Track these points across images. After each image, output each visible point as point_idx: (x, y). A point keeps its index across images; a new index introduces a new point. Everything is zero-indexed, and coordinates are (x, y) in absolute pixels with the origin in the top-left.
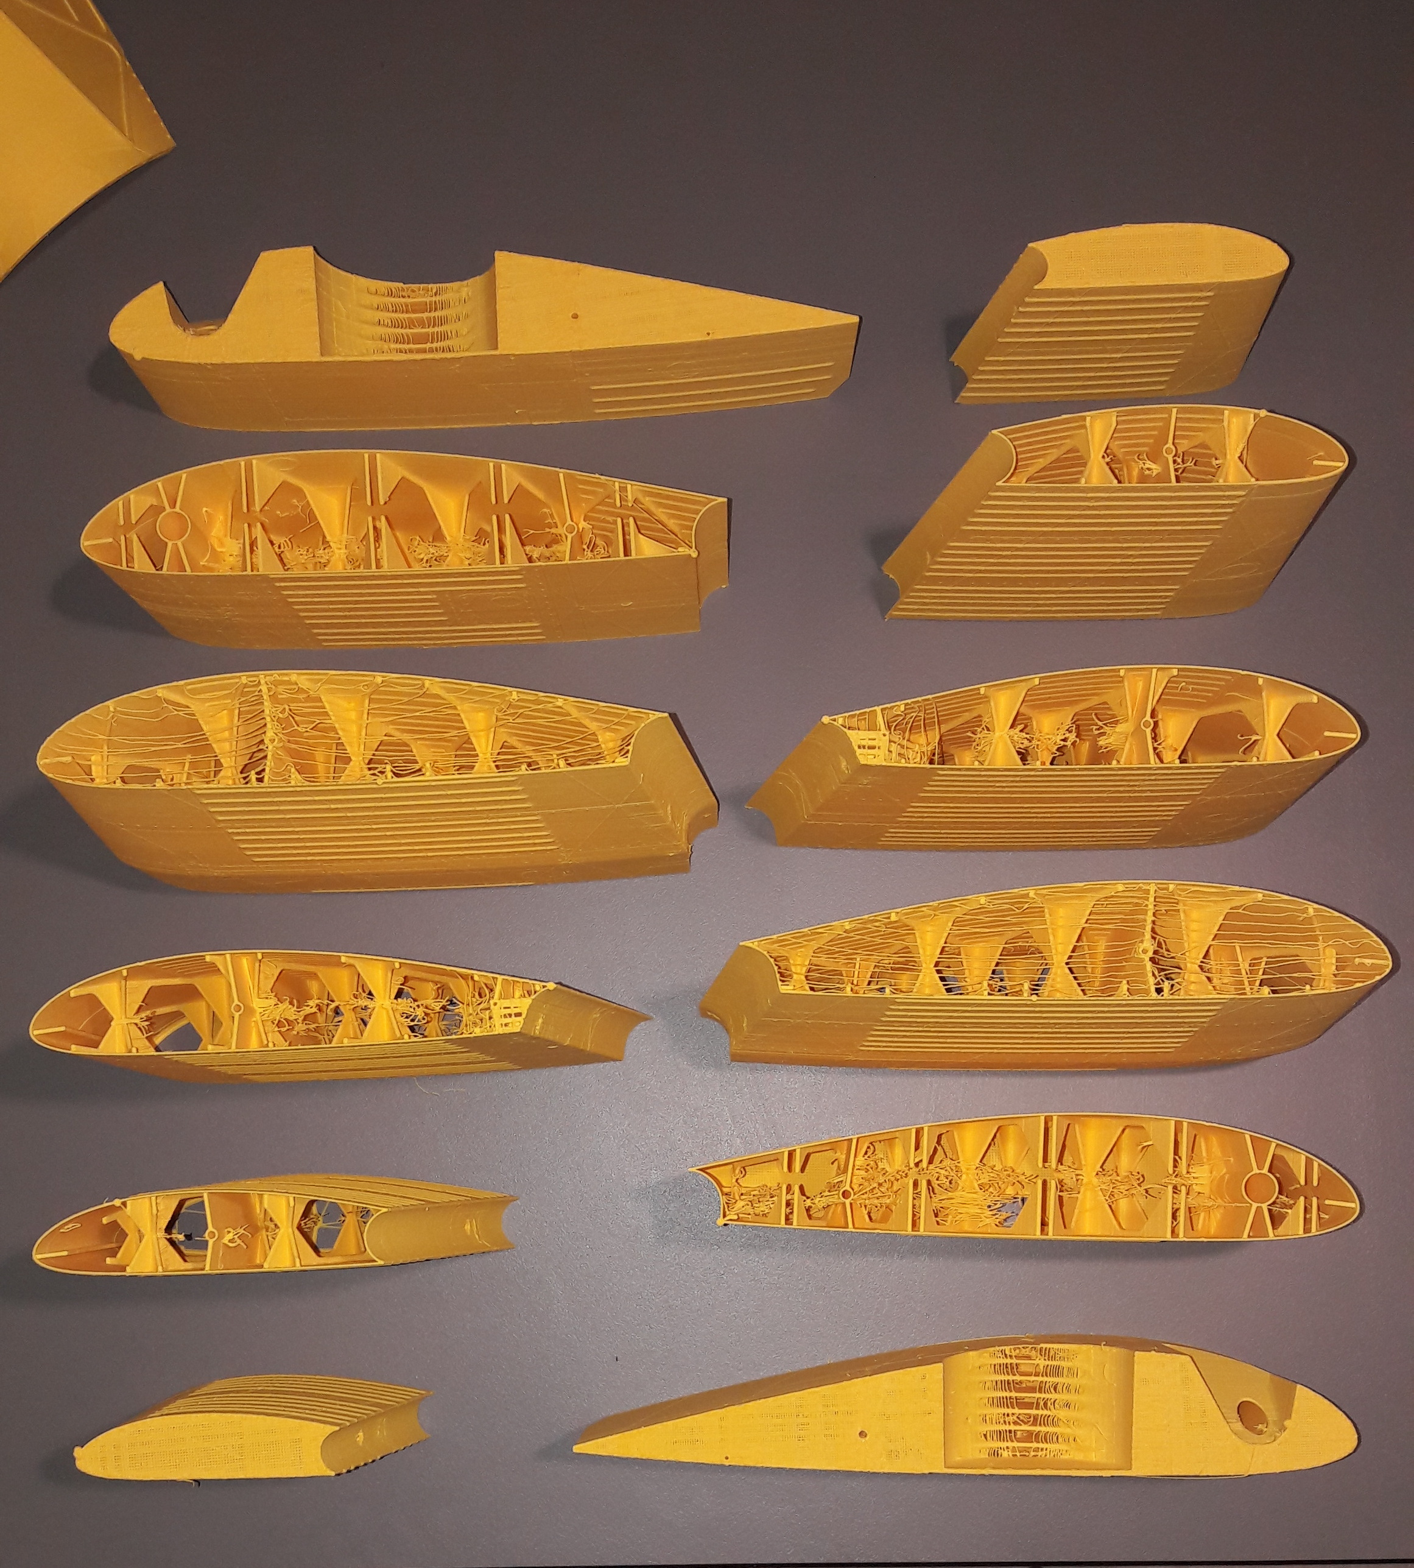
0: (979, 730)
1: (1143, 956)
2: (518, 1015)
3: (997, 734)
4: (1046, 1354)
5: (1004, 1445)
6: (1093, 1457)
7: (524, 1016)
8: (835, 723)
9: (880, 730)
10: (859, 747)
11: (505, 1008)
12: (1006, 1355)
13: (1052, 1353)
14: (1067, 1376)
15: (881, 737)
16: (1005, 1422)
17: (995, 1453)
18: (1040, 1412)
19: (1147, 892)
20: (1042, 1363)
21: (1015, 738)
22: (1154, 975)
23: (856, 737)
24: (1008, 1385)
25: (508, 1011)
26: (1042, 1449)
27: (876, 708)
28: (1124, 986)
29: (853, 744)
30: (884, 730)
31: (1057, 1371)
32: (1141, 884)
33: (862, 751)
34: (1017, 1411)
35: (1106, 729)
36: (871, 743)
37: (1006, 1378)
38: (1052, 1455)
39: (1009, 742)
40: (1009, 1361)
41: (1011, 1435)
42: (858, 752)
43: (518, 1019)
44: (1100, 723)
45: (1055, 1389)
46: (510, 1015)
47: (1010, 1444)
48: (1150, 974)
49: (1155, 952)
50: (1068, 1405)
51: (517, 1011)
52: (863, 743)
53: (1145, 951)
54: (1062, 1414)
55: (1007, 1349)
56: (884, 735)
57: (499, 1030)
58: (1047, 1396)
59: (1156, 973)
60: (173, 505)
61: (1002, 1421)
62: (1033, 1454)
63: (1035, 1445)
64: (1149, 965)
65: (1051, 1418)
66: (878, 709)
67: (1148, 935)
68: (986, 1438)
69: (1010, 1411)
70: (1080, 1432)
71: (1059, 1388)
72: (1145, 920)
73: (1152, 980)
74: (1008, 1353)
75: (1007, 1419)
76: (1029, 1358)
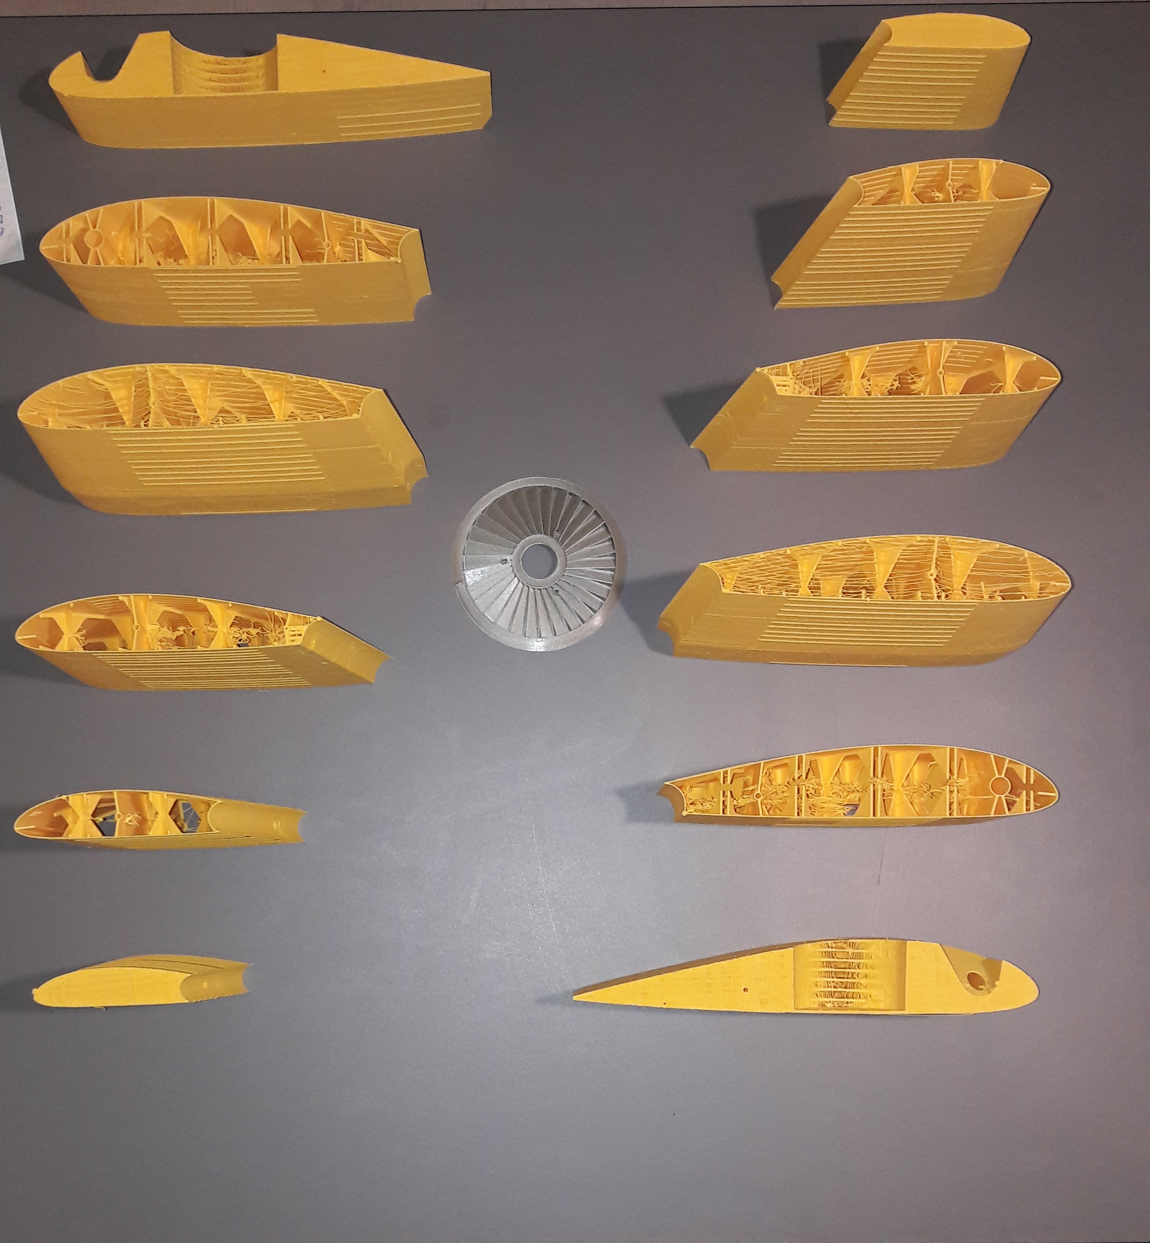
0: (843, 380)
1: (930, 577)
2: (300, 635)
3: (854, 382)
4: (852, 945)
5: (828, 1000)
6: (882, 1006)
7: (303, 635)
8: (764, 372)
9: (789, 376)
10: (777, 386)
11: (292, 631)
12: (829, 947)
13: (856, 945)
14: (866, 959)
15: (789, 380)
16: (828, 987)
17: (823, 1005)
18: (849, 980)
19: (933, 542)
20: (850, 951)
21: (865, 384)
22: (936, 588)
23: (775, 380)
24: (829, 965)
25: (293, 633)
26: (851, 1003)
27: (786, 363)
28: (919, 594)
29: (774, 384)
30: (791, 376)
31: (859, 956)
32: (931, 537)
33: (779, 388)
34: (836, 980)
35: (916, 379)
36: (785, 383)
37: (829, 960)
38: (857, 1005)
39: (860, 386)
40: (830, 950)
41: (831, 994)
42: (777, 388)
43: (300, 637)
44: (913, 376)
45: (858, 967)
46: (295, 635)
47: (831, 999)
48: (934, 588)
49: (937, 576)
50: (866, 976)
51: (299, 633)
52: (780, 383)
53: (932, 575)
54: (863, 981)
55: (829, 942)
56: (792, 379)
57: (288, 644)
58: (854, 971)
59: (938, 587)
60: (95, 227)
61: (826, 986)
62: (845, 1005)
63: (846, 1000)
64: (934, 582)
65: (856, 985)
66: (788, 364)
67: (933, 566)
68: (817, 996)
69: (832, 980)
70: (874, 992)
71: (861, 966)
72: (932, 558)
73: (935, 591)
74: (830, 945)
75: (829, 985)
76: (843, 948)
